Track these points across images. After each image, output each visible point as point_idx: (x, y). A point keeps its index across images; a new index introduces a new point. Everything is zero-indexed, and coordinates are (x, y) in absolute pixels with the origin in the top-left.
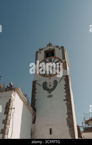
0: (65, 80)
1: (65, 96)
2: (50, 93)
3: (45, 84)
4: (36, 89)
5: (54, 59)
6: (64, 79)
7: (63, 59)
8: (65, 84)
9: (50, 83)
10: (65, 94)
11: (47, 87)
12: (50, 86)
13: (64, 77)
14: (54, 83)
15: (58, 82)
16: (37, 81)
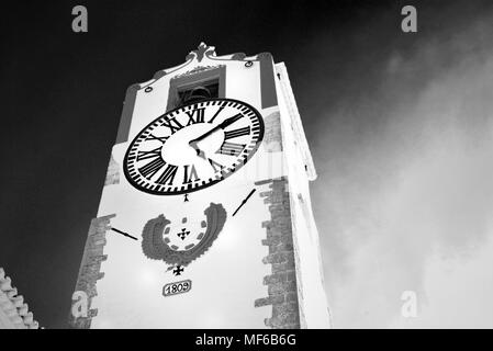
0: (266, 201)
1: (267, 280)
2: (178, 272)
3: (156, 227)
4: (105, 258)
5: (217, 107)
6: (261, 195)
7: (264, 106)
8: (268, 217)
9: (185, 221)
10: (268, 270)
11: (168, 240)
12: (183, 234)
13: (266, 188)
14: (205, 218)
15: (229, 213)
16: (114, 215)
